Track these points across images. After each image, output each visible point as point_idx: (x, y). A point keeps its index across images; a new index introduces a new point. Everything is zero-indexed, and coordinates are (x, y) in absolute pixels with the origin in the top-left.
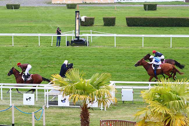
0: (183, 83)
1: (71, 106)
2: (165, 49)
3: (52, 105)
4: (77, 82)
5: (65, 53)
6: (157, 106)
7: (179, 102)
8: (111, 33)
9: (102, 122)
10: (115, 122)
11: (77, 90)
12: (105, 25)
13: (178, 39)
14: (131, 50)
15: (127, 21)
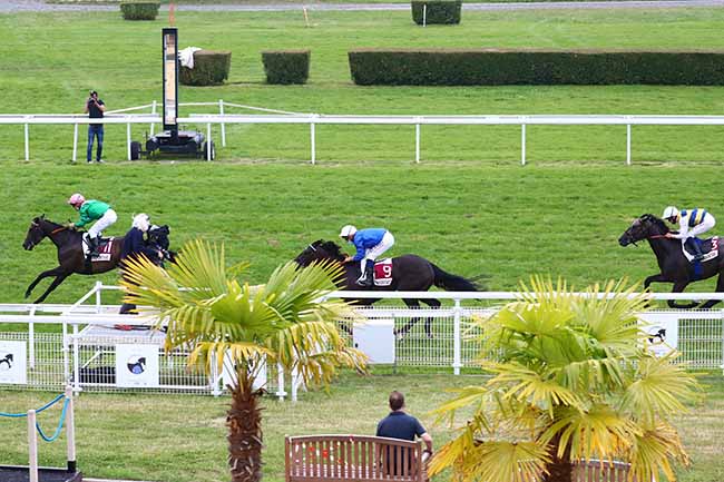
0: (613, 294)
1: (165, 386)
2: (499, 168)
3: (92, 384)
4: (216, 296)
5: (128, 186)
6: (521, 381)
7: (603, 366)
8: (295, 109)
9: (293, 444)
10: (342, 443)
11: (218, 325)
12: (270, 81)
13: (548, 130)
14: (375, 174)
15: (352, 67)
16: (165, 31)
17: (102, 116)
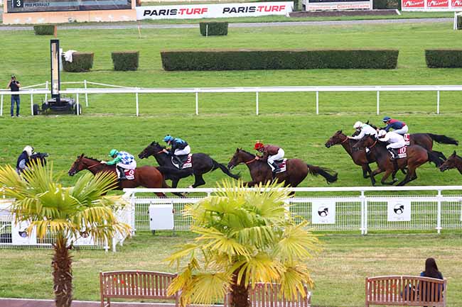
0: (270, 188)
1: (40, 244)
2: (244, 117)
4: (44, 192)
5: (30, 130)
6: (215, 239)
7: (262, 229)
8: (129, 85)
9: (105, 276)
10: (132, 275)
11: (44, 208)
12: (116, 69)
13: (272, 95)
14: (172, 121)
15: (163, 60)
16: (52, 41)
17: (18, 90)
